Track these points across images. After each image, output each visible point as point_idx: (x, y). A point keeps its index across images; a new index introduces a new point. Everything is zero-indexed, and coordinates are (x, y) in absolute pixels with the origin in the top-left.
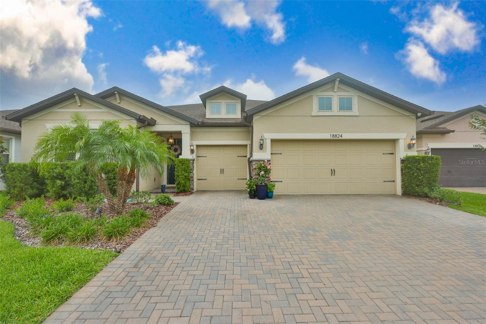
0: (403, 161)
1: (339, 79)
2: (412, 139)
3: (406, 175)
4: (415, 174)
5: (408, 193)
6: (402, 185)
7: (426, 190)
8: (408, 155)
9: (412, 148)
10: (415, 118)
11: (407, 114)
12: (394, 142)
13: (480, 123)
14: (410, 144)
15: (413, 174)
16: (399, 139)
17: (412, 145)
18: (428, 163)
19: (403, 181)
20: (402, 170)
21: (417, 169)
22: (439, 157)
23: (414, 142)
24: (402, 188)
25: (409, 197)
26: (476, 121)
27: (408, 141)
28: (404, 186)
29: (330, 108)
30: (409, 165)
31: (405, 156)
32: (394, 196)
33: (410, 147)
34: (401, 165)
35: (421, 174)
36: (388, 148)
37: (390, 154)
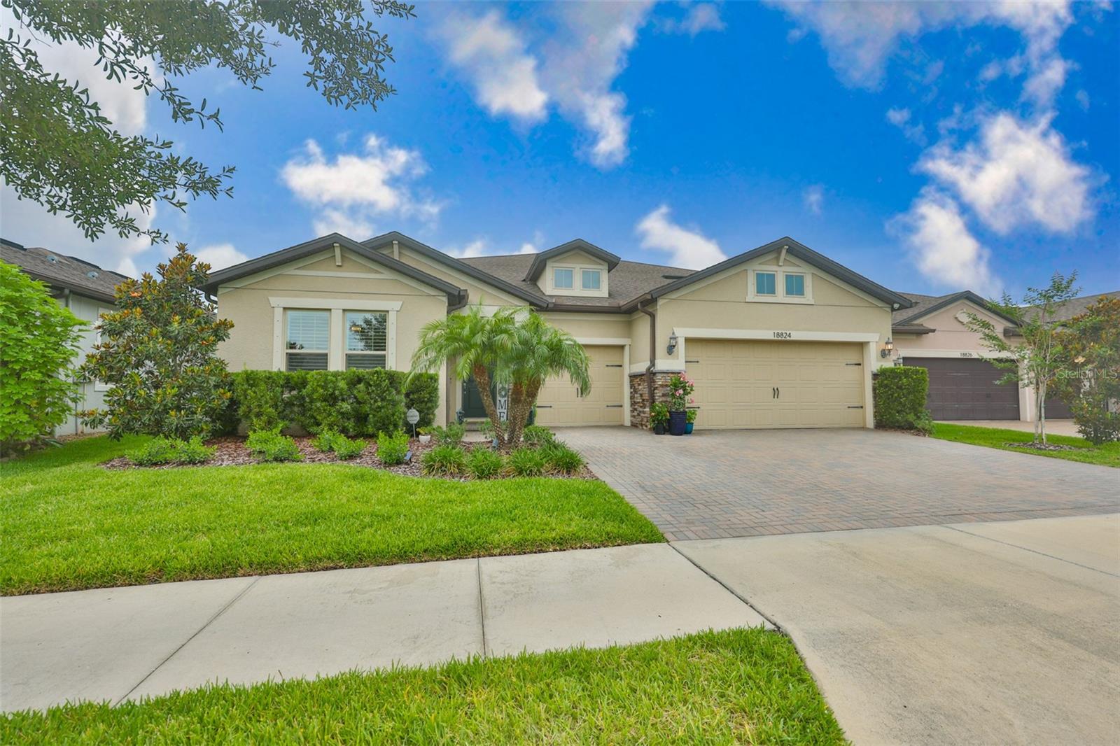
0: (875, 376)
1: (787, 247)
2: (887, 343)
3: (881, 397)
4: (896, 395)
5: (884, 423)
6: (875, 412)
7: (911, 417)
8: (883, 367)
9: (888, 357)
10: (889, 310)
11: (880, 304)
12: (861, 346)
13: (979, 325)
14: (884, 350)
15: (892, 395)
16: (868, 342)
17: (887, 352)
18: (912, 378)
19: (876, 406)
20: (874, 389)
21: (898, 388)
22: (926, 369)
23: (890, 347)
24: (875, 416)
25: (886, 430)
26: (975, 321)
27: (883, 346)
28: (877, 414)
29: (772, 291)
30: (886, 382)
31: (879, 368)
32: (863, 428)
33: (884, 354)
34: (873, 382)
35: (903, 395)
36: (852, 356)
37: (856, 364)
